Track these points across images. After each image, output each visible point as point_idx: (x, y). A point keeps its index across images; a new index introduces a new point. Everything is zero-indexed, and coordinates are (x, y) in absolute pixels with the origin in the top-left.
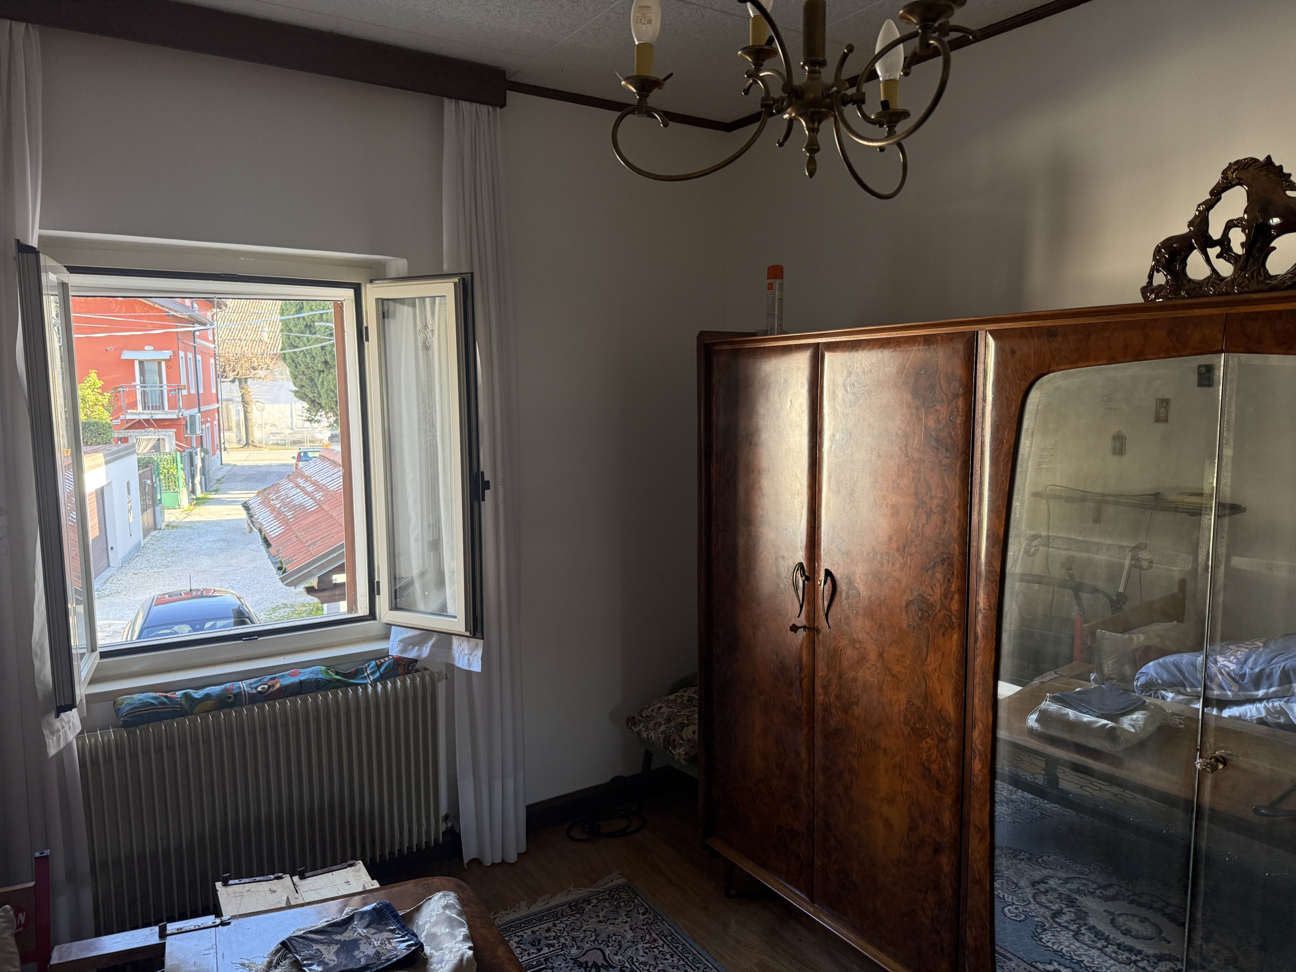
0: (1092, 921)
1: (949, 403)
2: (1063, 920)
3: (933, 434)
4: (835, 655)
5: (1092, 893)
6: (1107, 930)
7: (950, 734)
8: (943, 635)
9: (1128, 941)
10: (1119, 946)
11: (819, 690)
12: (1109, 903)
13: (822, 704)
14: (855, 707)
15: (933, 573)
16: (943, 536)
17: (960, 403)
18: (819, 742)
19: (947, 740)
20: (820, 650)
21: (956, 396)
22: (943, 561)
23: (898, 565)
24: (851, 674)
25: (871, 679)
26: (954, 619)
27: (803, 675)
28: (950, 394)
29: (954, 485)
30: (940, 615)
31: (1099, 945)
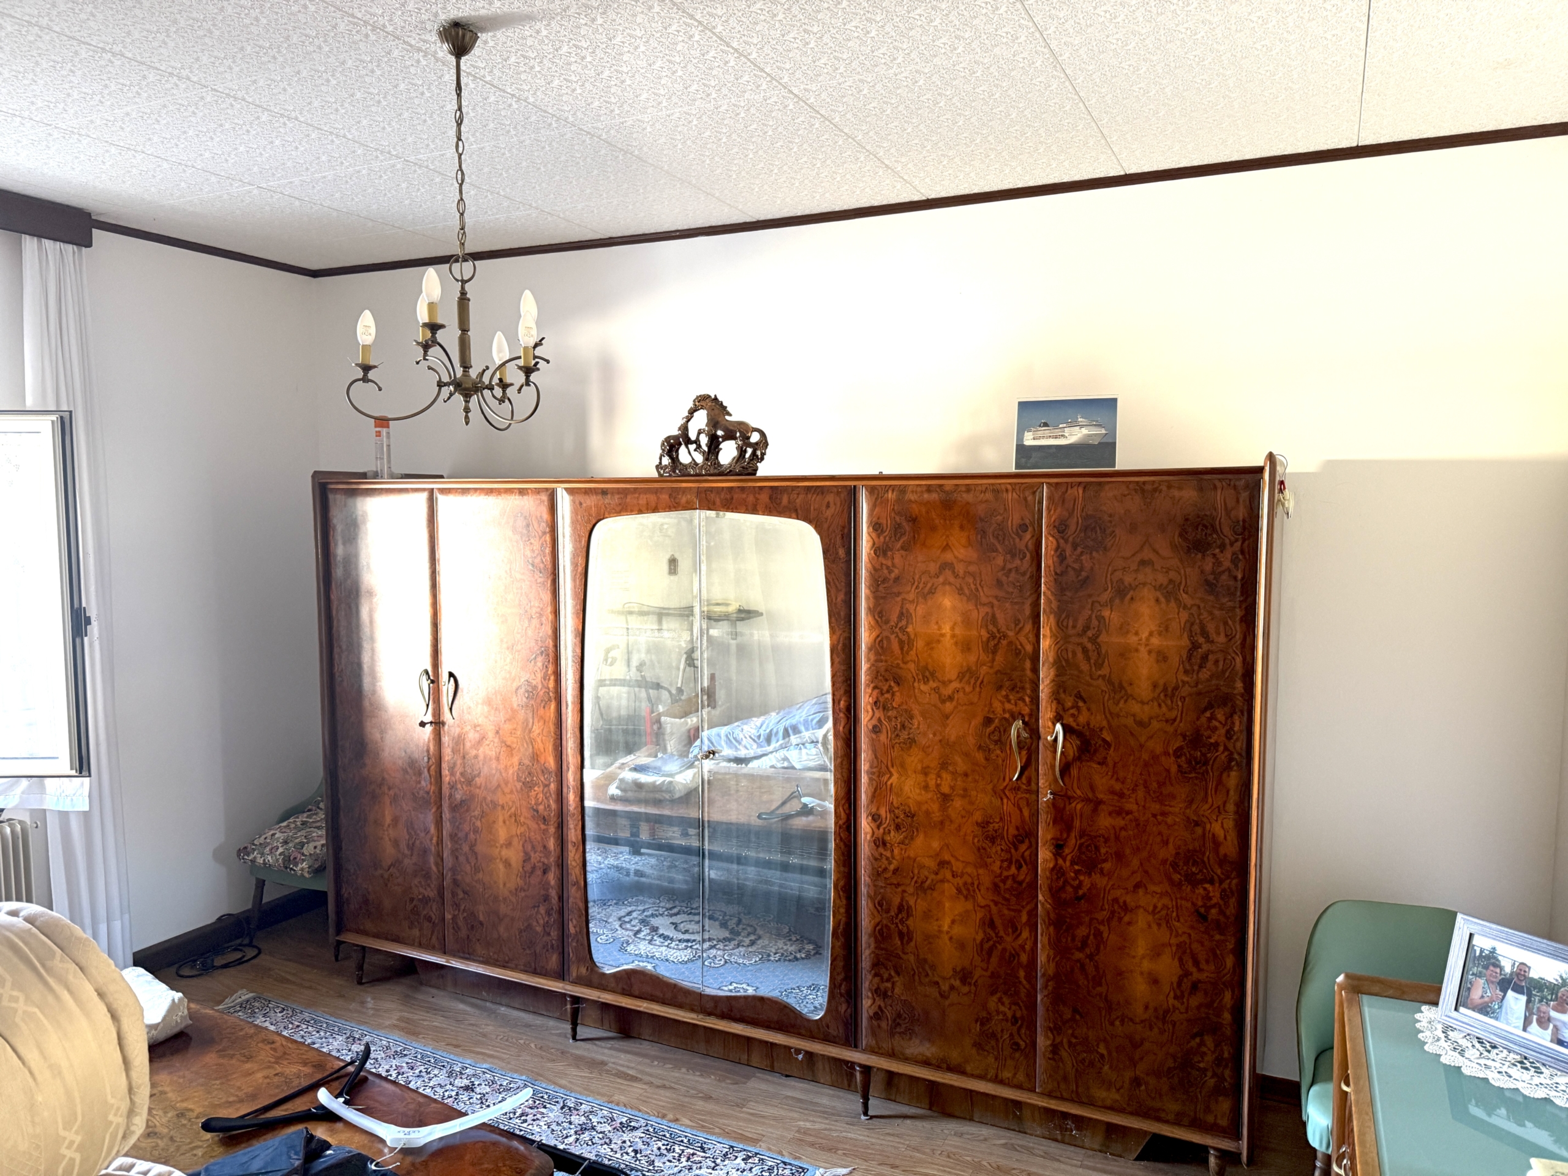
0: (661, 931)
1: (540, 538)
2: (641, 935)
3: (530, 560)
4: (459, 741)
5: (661, 915)
6: (671, 933)
7: (552, 780)
8: (544, 707)
9: (686, 936)
10: (680, 941)
11: (445, 772)
12: (674, 917)
13: (449, 783)
14: (477, 779)
15: (535, 663)
16: (541, 635)
17: (548, 538)
18: (447, 815)
19: (549, 784)
20: (445, 739)
21: (544, 533)
22: (542, 653)
23: (508, 660)
24: (473, 752)
25: (490, 753)
26: (551, 694)
27: (431, 763)
28: (540, 533)
29: (547, 597)
30: (541, 693)
31: (666, 944)
